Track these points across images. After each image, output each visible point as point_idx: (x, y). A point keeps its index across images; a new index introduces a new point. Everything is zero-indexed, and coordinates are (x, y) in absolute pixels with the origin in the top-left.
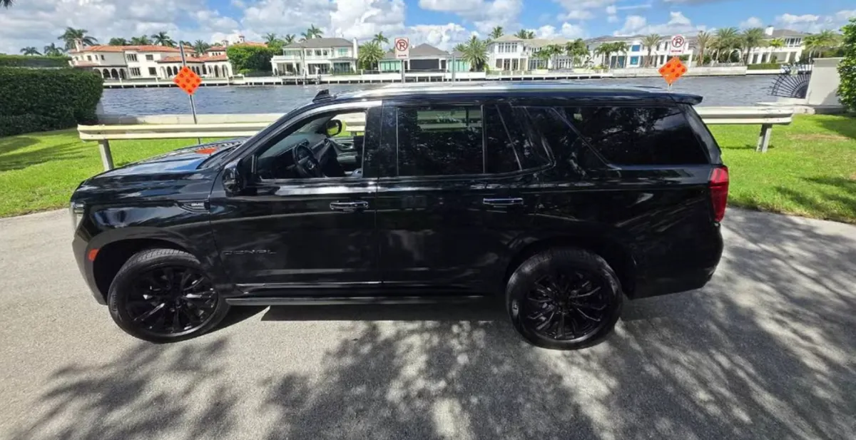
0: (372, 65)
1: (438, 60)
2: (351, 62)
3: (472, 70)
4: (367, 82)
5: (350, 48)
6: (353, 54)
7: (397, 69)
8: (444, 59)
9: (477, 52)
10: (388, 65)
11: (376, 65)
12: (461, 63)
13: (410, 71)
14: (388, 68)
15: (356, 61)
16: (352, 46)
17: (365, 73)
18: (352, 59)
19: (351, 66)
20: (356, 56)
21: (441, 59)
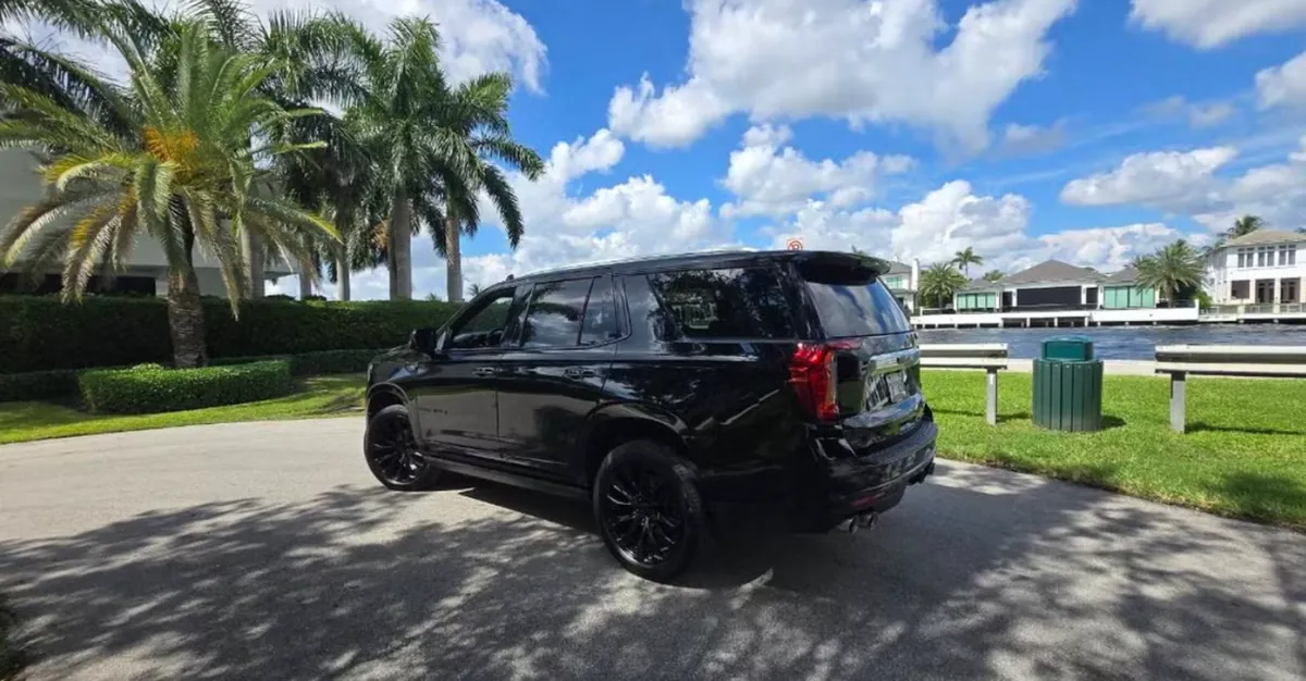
0: (940, 300)
1: (1079, 288)
2: (906, 297)
3: (1162, 305)
4: (928, 326)
5: (907, 275)
6: (910, 284)
7: (989, 306)
8: (1093, 286)
9: (1174, 269)
10: (971, 300)
11: (949, 300)
12: (1133, 291)
13: (1017, 309)
14: (972, 305)
15: (915, 294)
16: (910, 273)
17: (925, 313)
18: (908, 292)
19: (905, 303)
20: (914, 287)
21: (1084, 287)
